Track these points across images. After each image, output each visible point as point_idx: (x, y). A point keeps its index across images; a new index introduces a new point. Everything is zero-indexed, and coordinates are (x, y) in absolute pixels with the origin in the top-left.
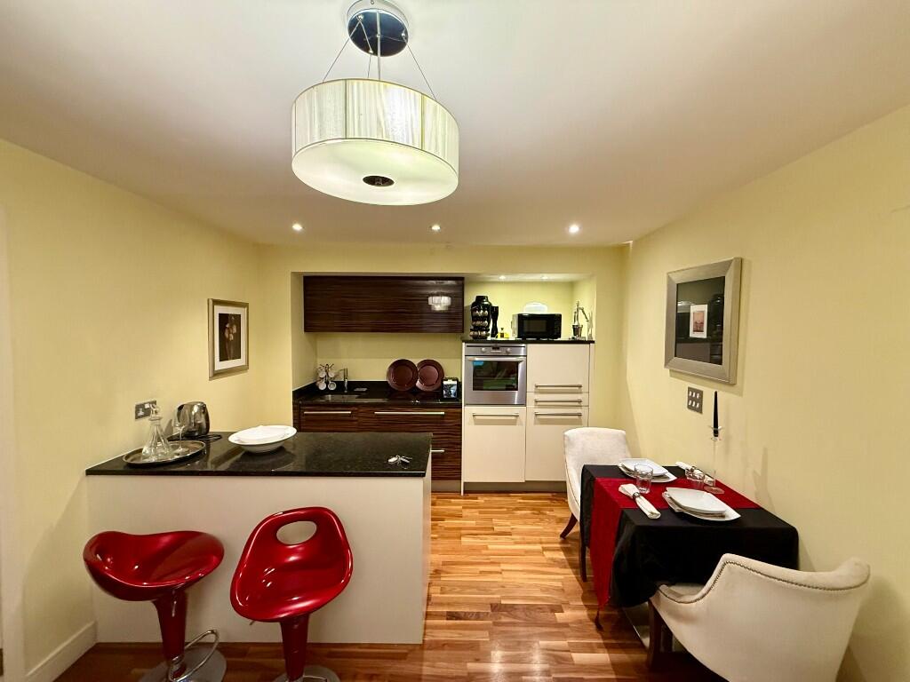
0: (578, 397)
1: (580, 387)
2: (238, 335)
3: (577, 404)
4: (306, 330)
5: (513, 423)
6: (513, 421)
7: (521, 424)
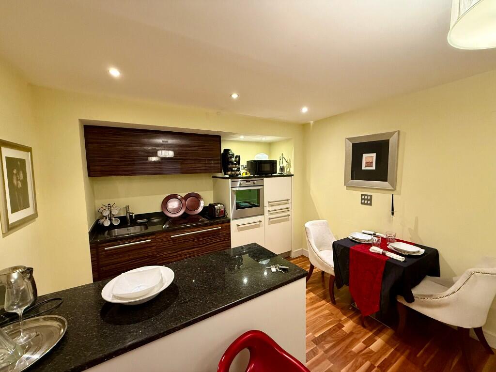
0: (287, 206)
1: (288, 200)
2: (25, 182)
3: (287, 210)
4: (89, 176)
5: (258, 226)
6: (258, 225)
7: (262, 226)
